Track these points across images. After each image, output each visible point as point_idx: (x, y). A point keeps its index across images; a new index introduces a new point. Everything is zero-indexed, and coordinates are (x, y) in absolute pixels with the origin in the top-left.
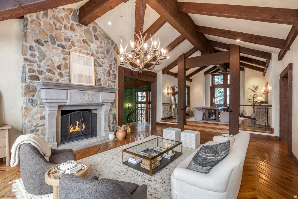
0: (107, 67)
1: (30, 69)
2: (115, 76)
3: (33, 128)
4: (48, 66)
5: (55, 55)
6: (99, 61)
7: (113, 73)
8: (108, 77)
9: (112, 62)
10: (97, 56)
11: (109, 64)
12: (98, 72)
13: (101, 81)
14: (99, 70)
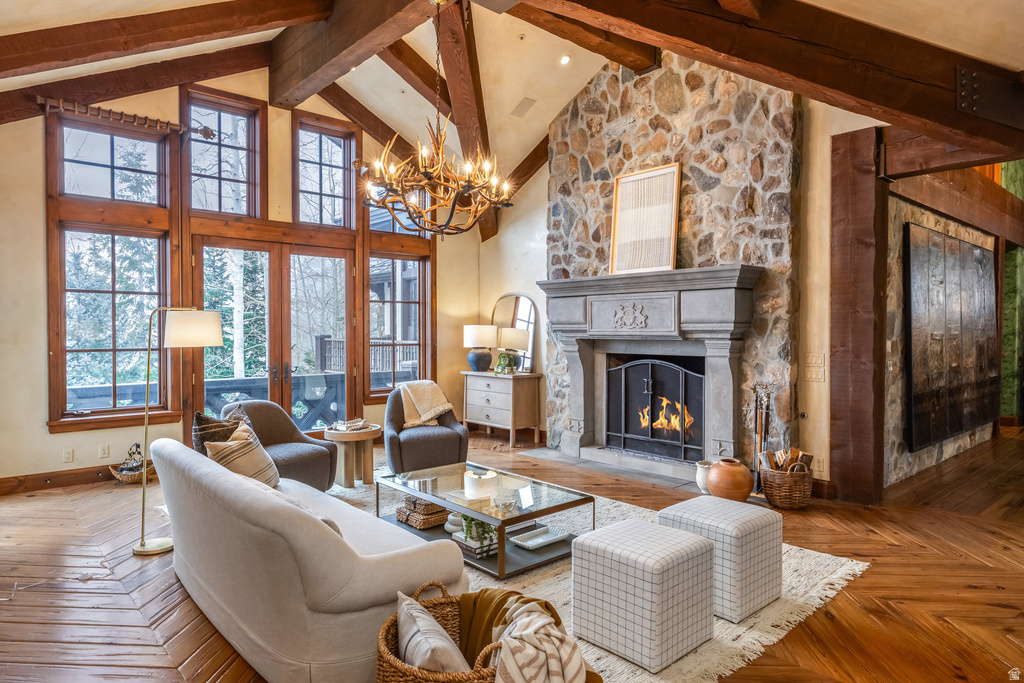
0: (738, 177)
1: (554, 256)
2: (779, 206)
3: (557, 388)
4: (577, 240)
5: (589, 205)
6: (703, 167)
7: (768, 195)
8: (743, 220)
9: (763, 144)
10: (698, 152)
11: (751, 157)
12: (702, 210)
13: (715, 243)
14: (706, 204)
